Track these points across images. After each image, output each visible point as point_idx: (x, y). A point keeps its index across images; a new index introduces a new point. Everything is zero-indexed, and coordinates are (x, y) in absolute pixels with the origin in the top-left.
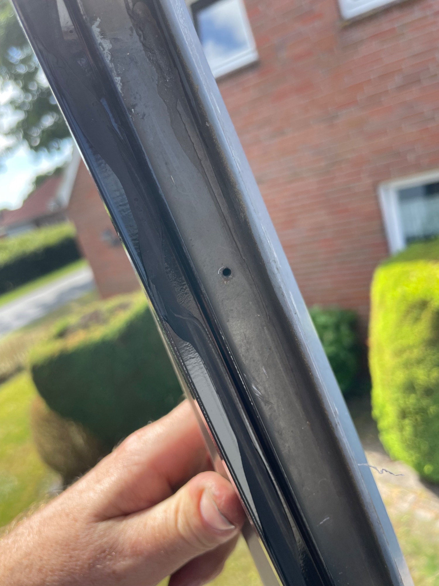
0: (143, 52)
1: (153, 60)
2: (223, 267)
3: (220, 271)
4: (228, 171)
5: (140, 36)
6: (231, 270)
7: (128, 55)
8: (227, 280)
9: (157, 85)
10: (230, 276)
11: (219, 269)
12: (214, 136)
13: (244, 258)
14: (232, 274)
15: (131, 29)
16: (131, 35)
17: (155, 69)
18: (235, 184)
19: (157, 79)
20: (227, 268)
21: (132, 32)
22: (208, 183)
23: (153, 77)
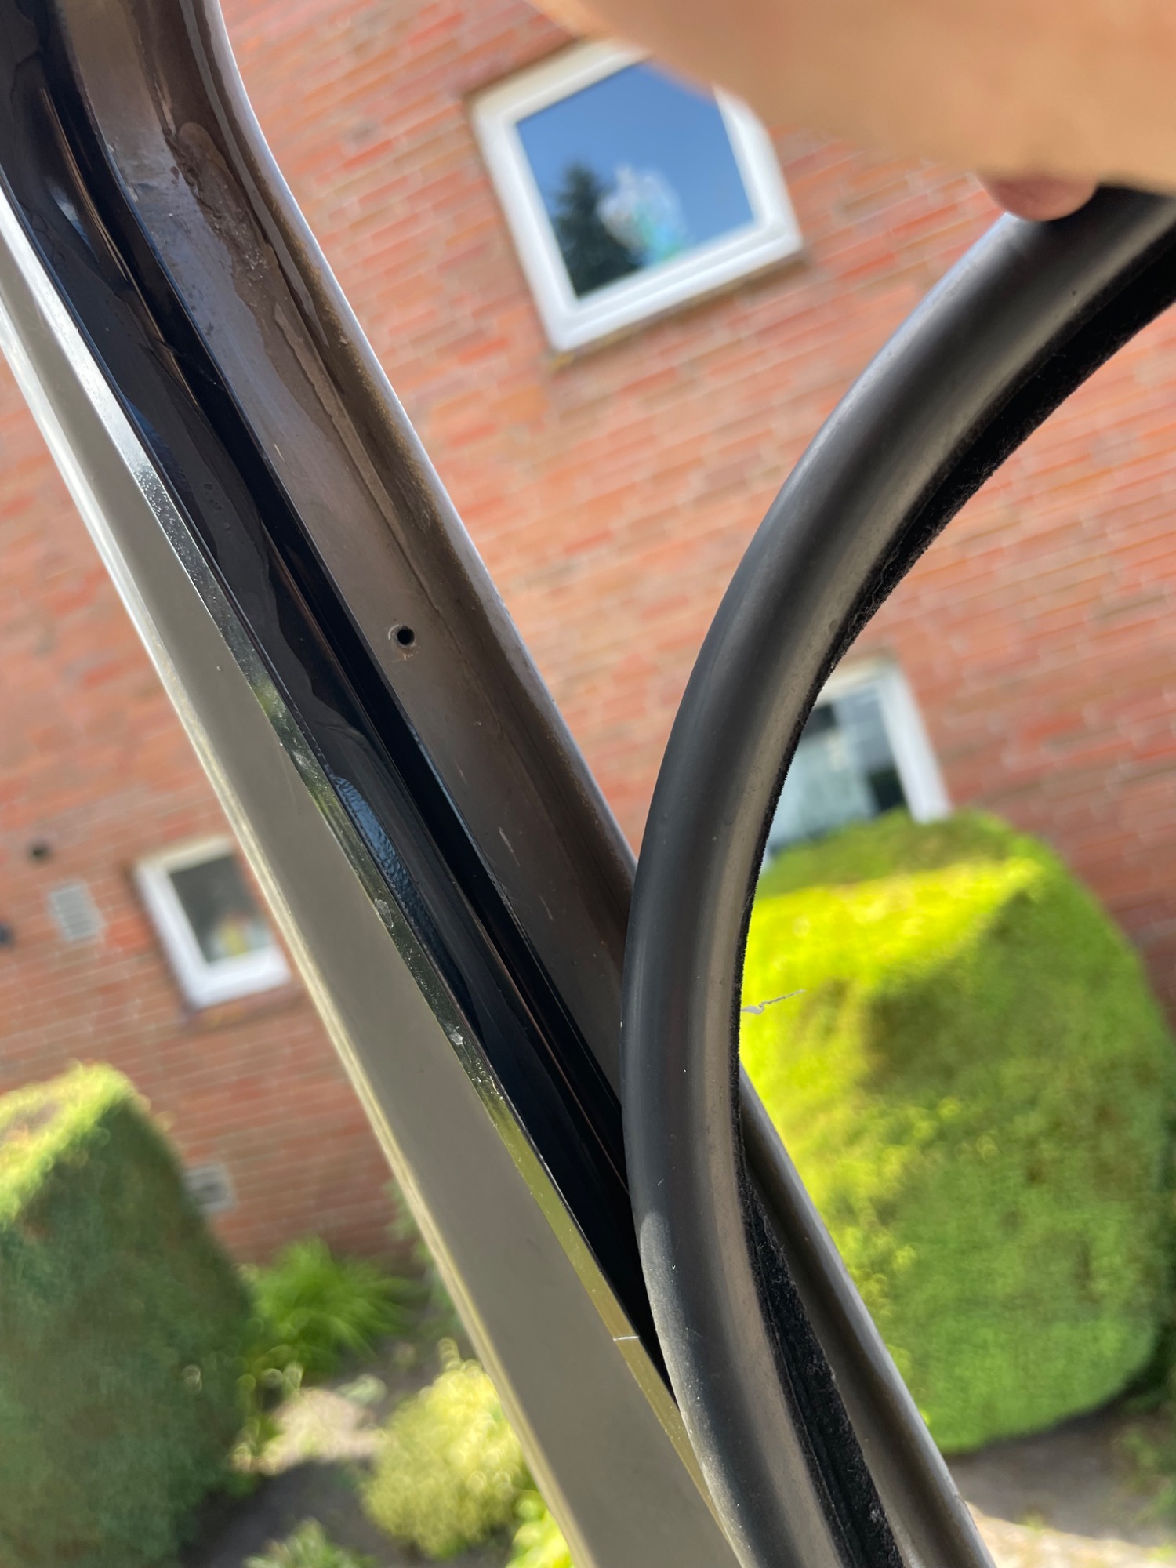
0: (200, 215)
1: (220, 230)
2: (397, 626)
3: (392, 632)
4: (392, 426)
5: (191, 185)
6: (415, 633)
7: (171, 217)
8: (408, 652)
9: (232, 275)
10: (413, 645)
11: (391, 630)
12: (358, 362)
13: (437, 607)
14: (415, 640)
15: (174, 171)
16: (173, 182)
17: (225, 248)
18: (408, 451)
19: (231, 264)
20: (406, 627)
21: (177, 177)
22: (349, 460)
23: (223, 261)
